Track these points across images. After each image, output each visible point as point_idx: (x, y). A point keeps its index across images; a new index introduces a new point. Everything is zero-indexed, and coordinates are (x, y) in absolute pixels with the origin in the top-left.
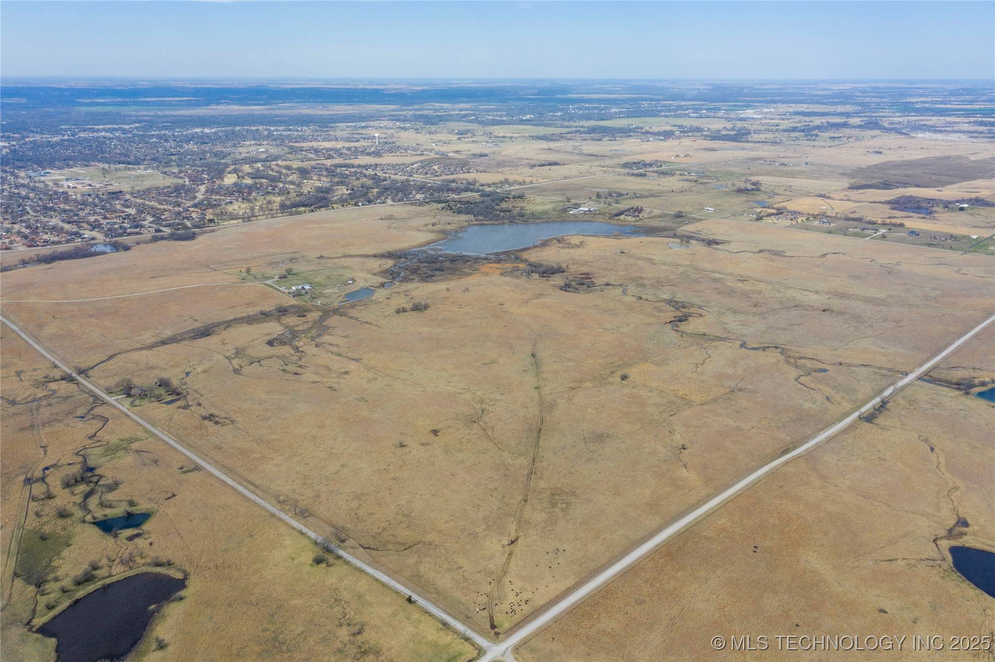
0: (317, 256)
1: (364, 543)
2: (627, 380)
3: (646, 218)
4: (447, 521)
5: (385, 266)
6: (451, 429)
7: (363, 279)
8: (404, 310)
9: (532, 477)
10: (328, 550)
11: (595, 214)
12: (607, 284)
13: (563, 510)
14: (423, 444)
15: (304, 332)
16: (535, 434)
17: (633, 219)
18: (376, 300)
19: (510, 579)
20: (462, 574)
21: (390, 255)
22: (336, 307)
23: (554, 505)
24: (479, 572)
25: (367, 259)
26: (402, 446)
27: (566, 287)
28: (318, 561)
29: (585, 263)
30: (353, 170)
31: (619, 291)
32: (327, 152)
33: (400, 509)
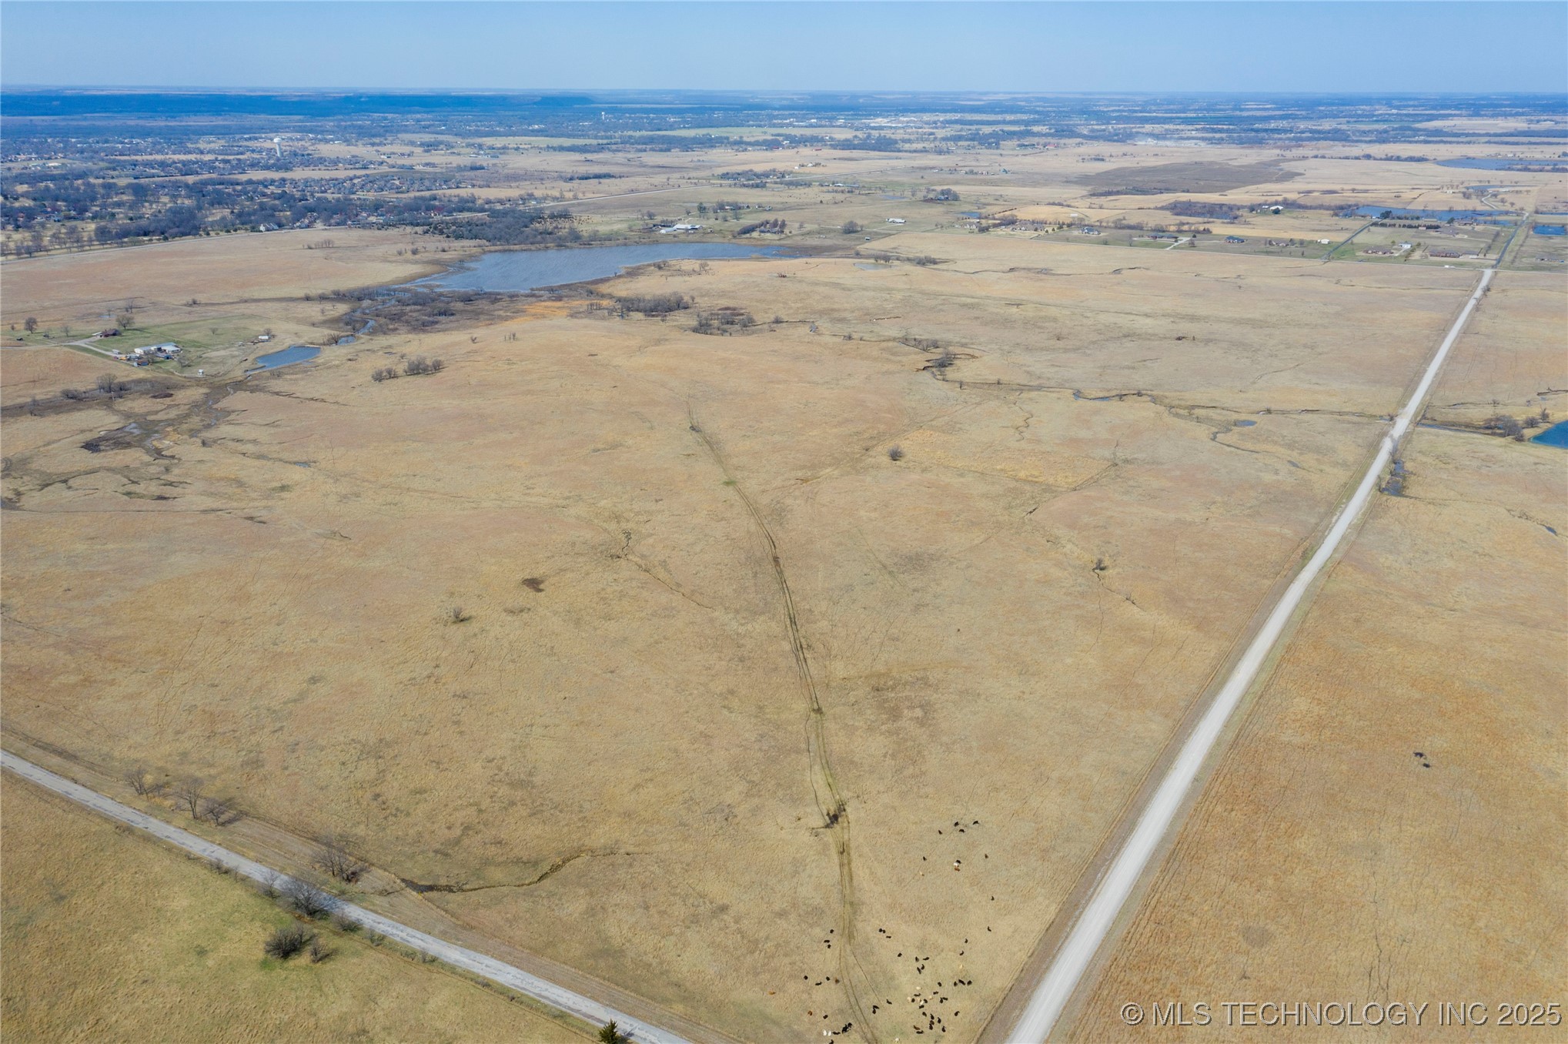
0: (185, 302)
1: (415, 873)
2: (903, 460)
3: (796, 235)
4: (638, 786)
5: (332, 312)
6: (569, 575)
7: (288, 334)
8: (392, 375)
9: (807, 656)
10: (314, 912)
11: (704, 233)
12: (778, 321)
13: (921, 722)
14: (512, 612)
15: (170, 422)
16: (770, 568)
17: (776, 237)
18: (324, 364)
19: (878, 924)
20: (733, 927)
21: (339, 297)
22: (240, 379)
23: (895, 714)
24: (782, 914)
25: (292, 304)
26: (460, 619)
27: (703, 328)
28: (286, 949)
29: (723, 294)
30: (239, 188)
31: (804, 330)
32: (184, 165)
33: (500, 769)
